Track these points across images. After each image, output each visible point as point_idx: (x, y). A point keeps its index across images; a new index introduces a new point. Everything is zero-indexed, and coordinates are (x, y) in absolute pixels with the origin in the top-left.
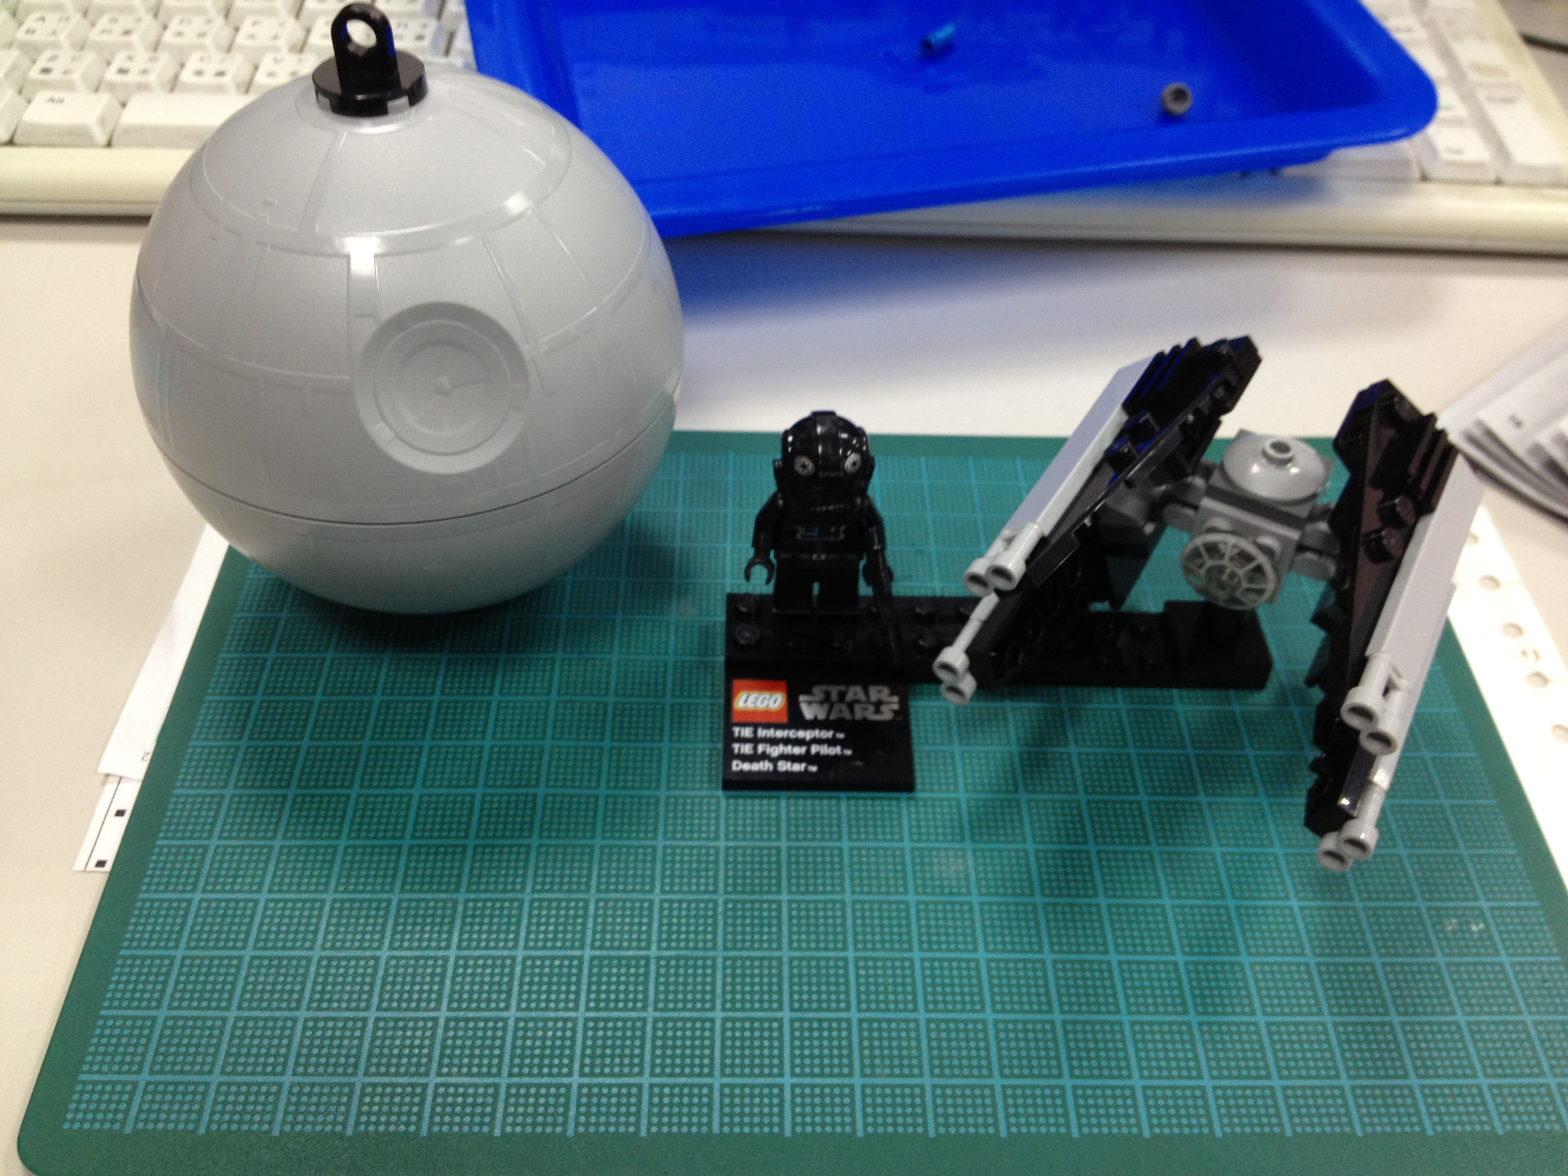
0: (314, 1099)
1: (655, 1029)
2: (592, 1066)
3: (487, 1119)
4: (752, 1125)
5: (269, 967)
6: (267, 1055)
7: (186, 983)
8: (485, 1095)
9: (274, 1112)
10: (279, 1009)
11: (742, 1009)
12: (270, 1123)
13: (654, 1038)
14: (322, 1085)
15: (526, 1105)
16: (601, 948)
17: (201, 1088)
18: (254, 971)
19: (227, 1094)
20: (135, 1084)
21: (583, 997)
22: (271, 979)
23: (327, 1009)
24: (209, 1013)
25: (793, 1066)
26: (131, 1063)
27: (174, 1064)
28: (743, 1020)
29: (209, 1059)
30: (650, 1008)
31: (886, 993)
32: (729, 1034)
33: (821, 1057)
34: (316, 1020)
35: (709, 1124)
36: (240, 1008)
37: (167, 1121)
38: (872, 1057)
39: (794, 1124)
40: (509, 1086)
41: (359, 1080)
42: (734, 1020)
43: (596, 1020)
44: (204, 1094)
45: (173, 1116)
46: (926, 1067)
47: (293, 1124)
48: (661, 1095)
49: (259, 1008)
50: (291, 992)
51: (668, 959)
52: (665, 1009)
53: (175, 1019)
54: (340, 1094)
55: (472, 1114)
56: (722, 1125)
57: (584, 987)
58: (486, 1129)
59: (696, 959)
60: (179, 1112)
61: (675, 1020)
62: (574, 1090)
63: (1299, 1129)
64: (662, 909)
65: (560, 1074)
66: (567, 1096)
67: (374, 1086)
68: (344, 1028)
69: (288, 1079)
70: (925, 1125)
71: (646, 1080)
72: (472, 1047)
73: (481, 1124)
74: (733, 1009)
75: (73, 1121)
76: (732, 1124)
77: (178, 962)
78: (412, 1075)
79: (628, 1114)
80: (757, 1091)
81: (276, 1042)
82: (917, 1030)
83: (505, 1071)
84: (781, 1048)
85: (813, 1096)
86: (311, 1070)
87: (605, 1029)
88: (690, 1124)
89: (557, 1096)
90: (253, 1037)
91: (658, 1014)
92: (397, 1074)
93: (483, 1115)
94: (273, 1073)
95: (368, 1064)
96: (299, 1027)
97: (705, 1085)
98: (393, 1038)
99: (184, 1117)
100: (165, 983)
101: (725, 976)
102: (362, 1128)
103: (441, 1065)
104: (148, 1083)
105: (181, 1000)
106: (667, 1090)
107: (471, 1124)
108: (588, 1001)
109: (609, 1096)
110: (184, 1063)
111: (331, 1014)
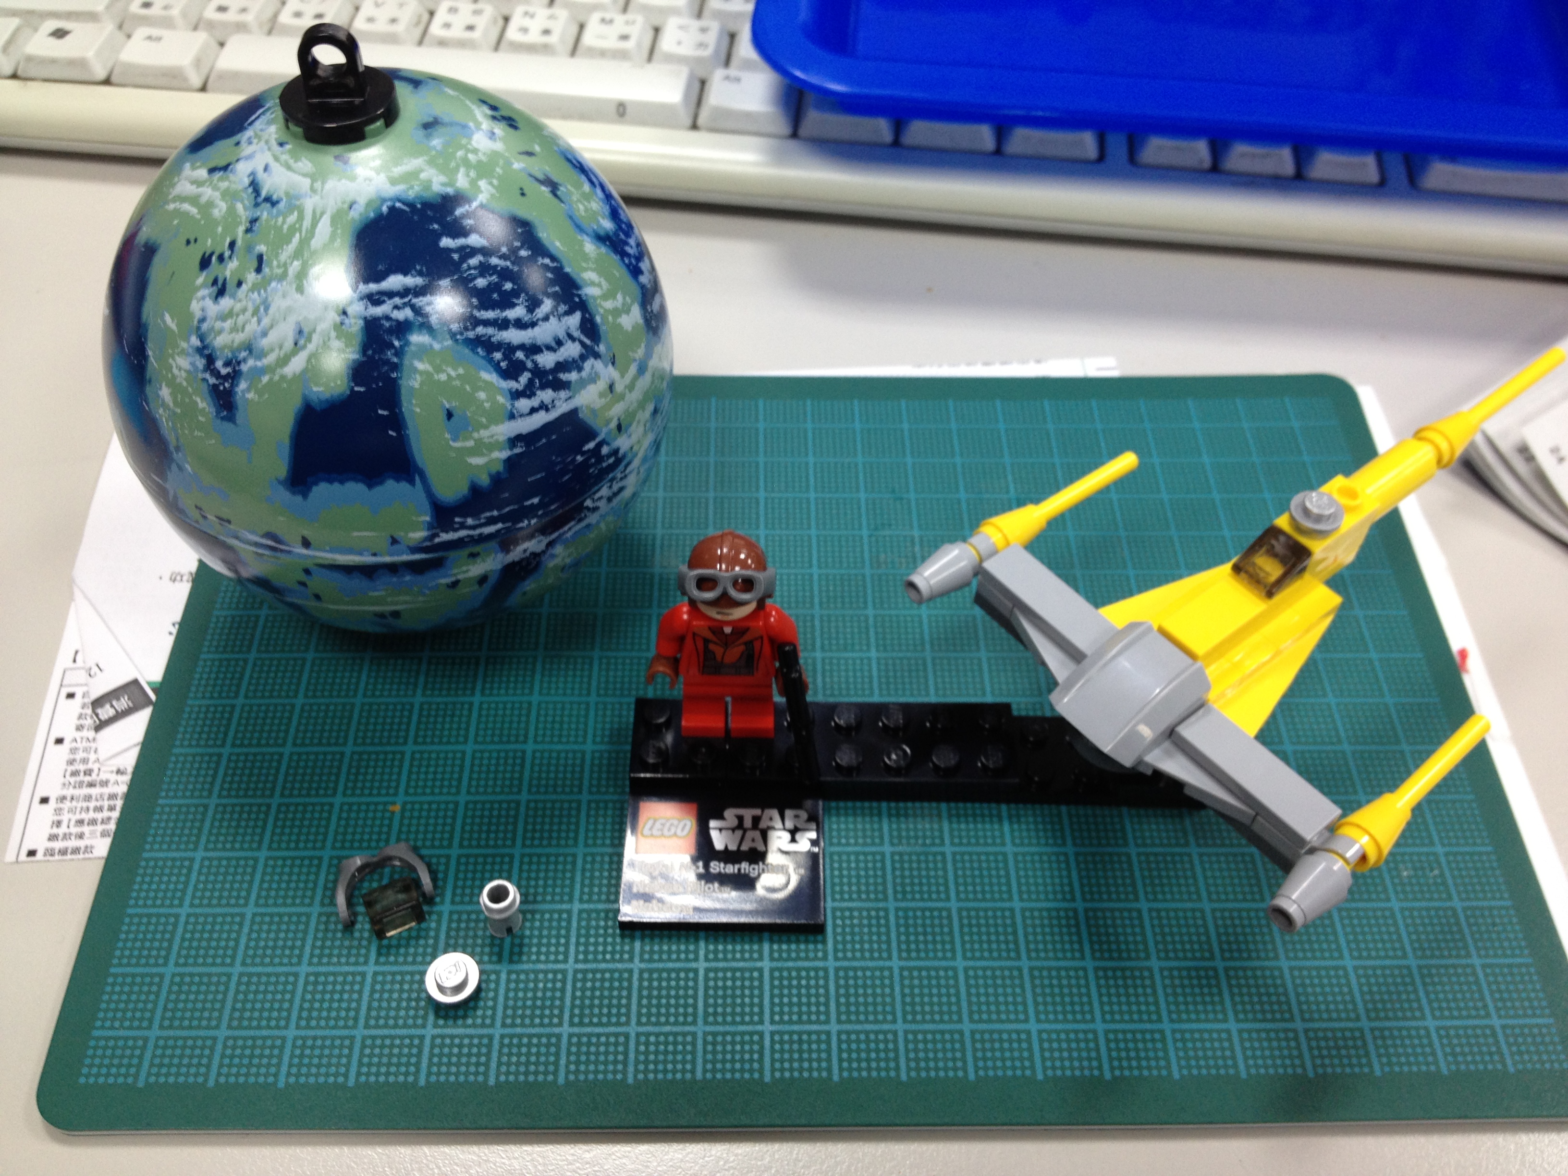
0: (317, 1052)
1: (641, 979)
2: (582, 1016)
3: (482, 1069)
4: (733, 1071)
6: (271, 1009)
7: (191, 940)
8: (479, 1046)
9: (279, 1065)
10: (281, 964)
12: (276, 1075)
13: (641, 988)
14: (324, 1038)
15: (519, 1055)
16: (590, 901)
17: (209, 1043)
18: (256, 927)
19: (234, 1048)
20: (146, 1040)
21: (572, 949)
23: (327, 964)
24: (214, 970)
25: (772, 1013)
26: (141, 1019)
27: (182, 1019)
28: (725, 970)
29: (216, 1014)
30: (637, 960)
31: (862, 942)
32: (711, 983)
33: (800, 1004)
34: (317, 975)
35: (693, 1071)
36: (244, 964)
37: (178, 1075)
38: (848, 1004)
39: (773, 1070)
40: (502, 1037)
41: (359, 1032)
42: (716, 970)
43: (585, 972)
44: (212, 1049)
45: (184, 1070)
46: (899, 1014)
47: (298, 1075)
48: (647, 1044)
49: (262, 964)
50: (292, 948)
52: (651, 960)
53: (182, 975)
54: (342, 1047)
55: (468, 1064)
56: (705, 1071)
57: (573, 940)
58: (481, 1078)
60: (189, 1066)
61: (660, 971)
62: (564, 1040)
63: (1253, 1071)
65: (551, 1025)
66: (558, 1046)
67: (374, 1038)
68: (344, 983)
69: (291, 1033)
70: (897, 1069)
71: (632, 1029)
73: (477, 1074)
75: (87, 1076)
76: (714, 1071)
77: (183, 919)
78: (410, 1027)
79: (615, 1062)
80: (738, 1038)
81: (279, 997)
82: (891, 977)
83: (498, 1023)
84: (761, 996)
85: (791, 1042)
86: (313, 1023)
87: (593, 980)
88: (674, 1071)
89: (548, 1045)
90: (256, 992)
91: (643, 966)
92: (396, 1026)
93: (478, 1064)
94: (278, 1027)
95: (368, 1017)
96: (301, 981)
97: (689, 1033)
98: (391, 991)
99: (193, 1070)
100: (171, 941)
102: (363, 1079)
104: (158, 1038)
105: (187, 957)
106: (652, 1039)
107: (467, 1074)
108: (577, 952)
109: (598, 1045)
110: (192, 1019)
111: (331, 969)
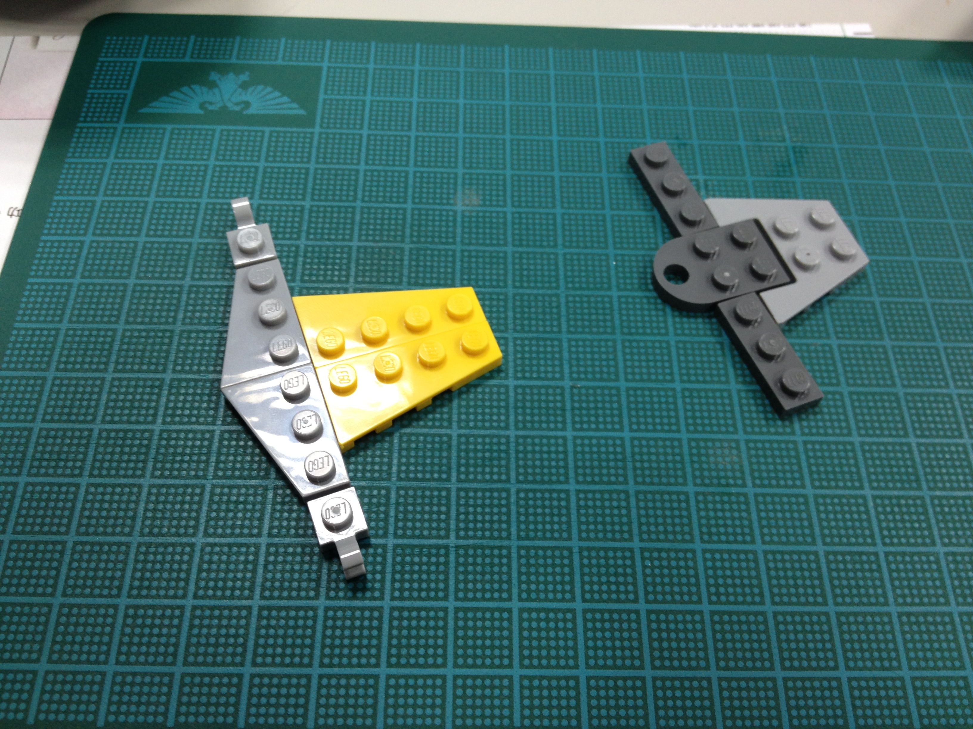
0: (137, 689)
1: (456, 619)
2: (399, 656)
3: (301, 711)
5: (91, 552)
8: (298, 686)
9: (98, 702)
10: (101, 596)
11: (538, 599)
12: (95, 713)
13: (456, 628)
14: (143, 675)
15: (337, 696)
16: (403, 536)
17: (29, 677)
18: (77, 556)
21: (388, 587)
22: (93, 565)
23: (147, 597)
31: (672, 584)
41: (178, 669)
42: (530, 610)
43: (401, 609)
44: (32, 683)
47: (118, 713)
48: (464, 687)
49: (82, 595)
50: (112, 578)
51: (466, 548)
52: (465, 599)
54: (161, 684)
55: (287, 706)
56: (523, 717)
57: (388, 577)
58: (299, 721)
59: (492, 548)
61: (475, 610)
62: (382, 681)
64: (458, 498)
65: (368, 665)
66: (375, 687)
67: (193, 675)
68: (163, 617)
69: (110, 668)
70: (713, 717)
71: (449, 671)
72: (285, 637)
73: (295, 716)
74: (529, 599)
86: (133, 659)
87: (409, 619)
93: (296, 706)
94: (97, 662)
95: (187, 654)
96: (121, 614)
97: (506, 677)
98: (209, 627)
99: (13, 706)
101: (520, 565)
102: (182, 719)
103: (255, 655)
106: (469, 682)
107: (286, 715)
108: (393, 589)
109: (416, 687)
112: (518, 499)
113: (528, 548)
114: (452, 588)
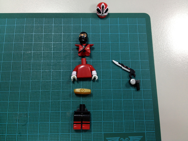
51: (70, 42)
59: (66, 42)
64: (71, 49)
74: (60, 34)
101: (62, 39)
103: (99, 27)
112: (61, 50)
113: (60, 42)
114: (72, 36)
